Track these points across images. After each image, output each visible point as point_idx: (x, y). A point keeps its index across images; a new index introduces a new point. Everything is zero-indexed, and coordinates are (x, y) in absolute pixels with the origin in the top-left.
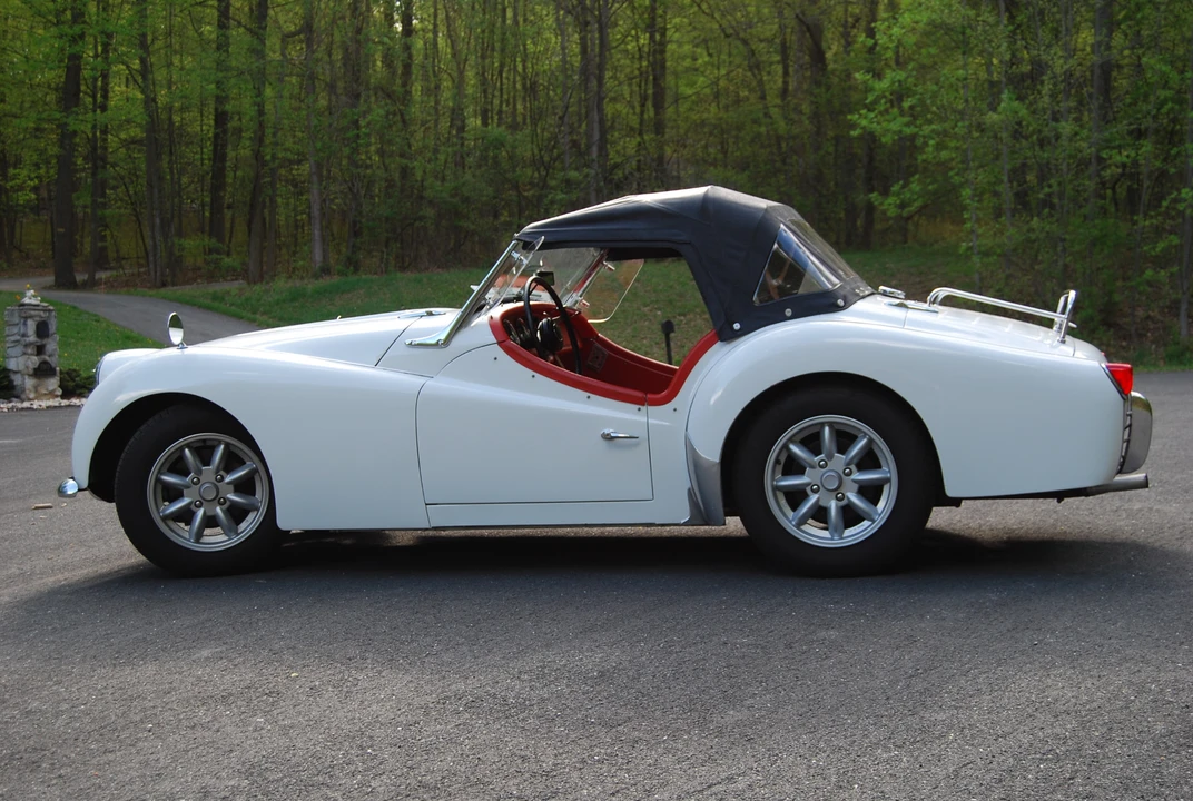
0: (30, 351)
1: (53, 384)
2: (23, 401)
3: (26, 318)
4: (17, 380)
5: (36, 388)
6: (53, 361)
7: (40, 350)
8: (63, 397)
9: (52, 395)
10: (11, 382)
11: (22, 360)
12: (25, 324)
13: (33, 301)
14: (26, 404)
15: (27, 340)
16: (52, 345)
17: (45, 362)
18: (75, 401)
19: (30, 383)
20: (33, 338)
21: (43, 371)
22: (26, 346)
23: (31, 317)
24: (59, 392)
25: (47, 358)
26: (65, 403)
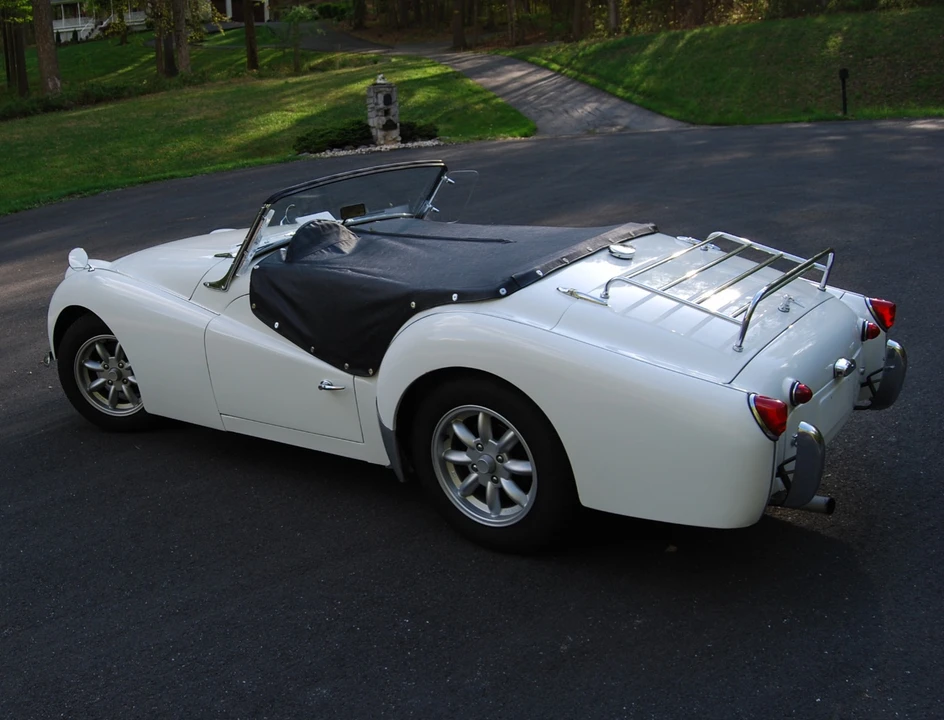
0: (380, 114)
1: (395, 133)
2: (376, 146)
3: (377, 93)
4: (374, 132)
5: (385, 137)
6: (395, 119)
7: (387, 113)
8: (402, 142)
9: (395, 141)
10: (371, 133)
11: (376, 119)
12: (377, 97)
13: (382, 82)
14: (378, 148)
15: (379, 107)
16: (394, 109)
17: (389, 121)
18: (409, 145)
19: (380, 134)
20: (382, 105)
21: (389, 126)
22: (378, 110)
23: (380, 92)
24: (400, 139)
25: (391, 118)
26: (403, 145)
